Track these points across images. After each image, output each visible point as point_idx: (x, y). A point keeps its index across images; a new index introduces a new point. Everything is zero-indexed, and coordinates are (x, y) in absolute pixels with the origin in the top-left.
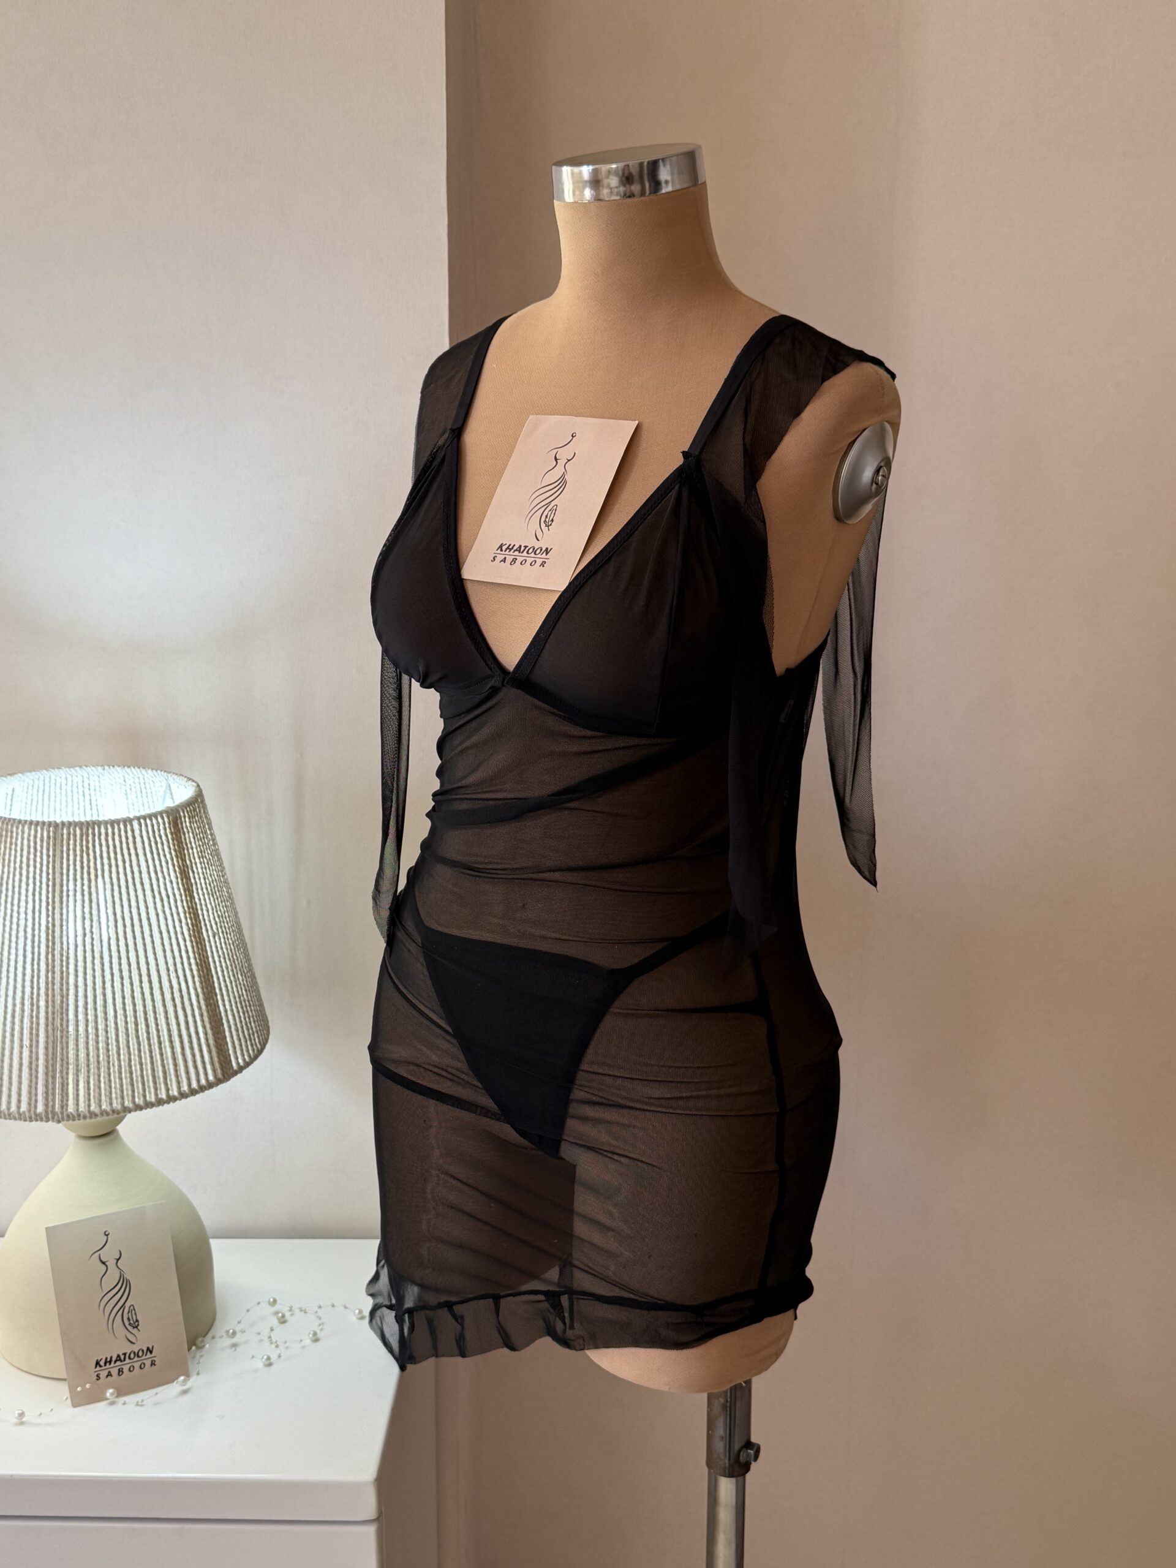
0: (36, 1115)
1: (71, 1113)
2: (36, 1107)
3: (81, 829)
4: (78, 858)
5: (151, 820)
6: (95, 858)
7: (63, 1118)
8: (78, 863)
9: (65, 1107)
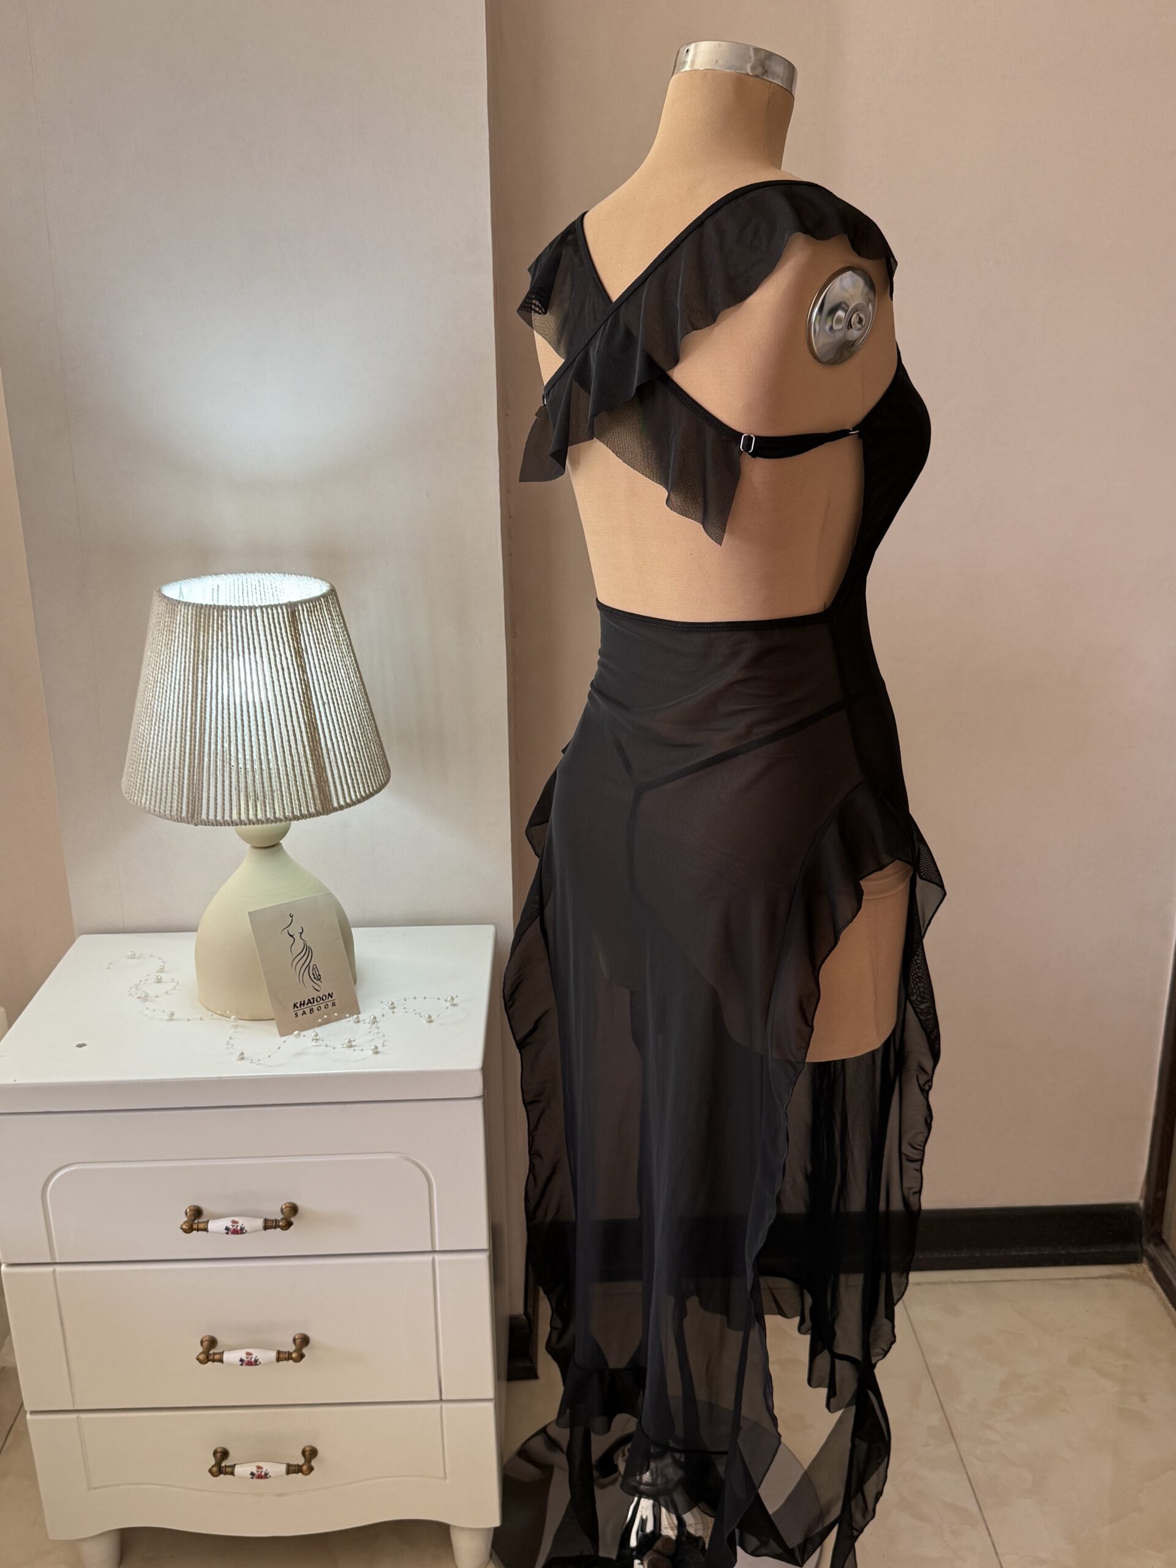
0: (181, 818)
1: (203, 819)
2: (181, 812)
3: (218, 612)
4: (215, 633)
5: (272, 610)
6: (227, 635)
7: (198, 822)
8: (215, 637)
9: (199, 815)
